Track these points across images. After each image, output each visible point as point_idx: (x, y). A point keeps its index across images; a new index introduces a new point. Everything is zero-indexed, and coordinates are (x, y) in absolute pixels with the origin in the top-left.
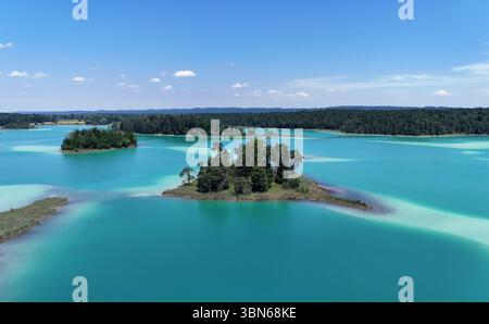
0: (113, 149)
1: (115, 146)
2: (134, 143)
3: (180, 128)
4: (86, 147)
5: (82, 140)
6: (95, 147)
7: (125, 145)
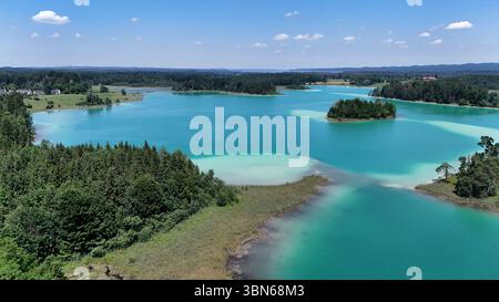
0: (372, 119)
1: (374, 117)
2: (392, 112)
3: (445, 95)
4: (348, 116)
5: (345, 109)
6: (356, 117)
7: (383, 116)
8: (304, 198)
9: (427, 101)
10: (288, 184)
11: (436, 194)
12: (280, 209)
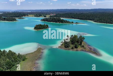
8: (40, 54)
9: (53, 22)
10: (35, 51)
11: (62, 48)
12: (37, 58)
